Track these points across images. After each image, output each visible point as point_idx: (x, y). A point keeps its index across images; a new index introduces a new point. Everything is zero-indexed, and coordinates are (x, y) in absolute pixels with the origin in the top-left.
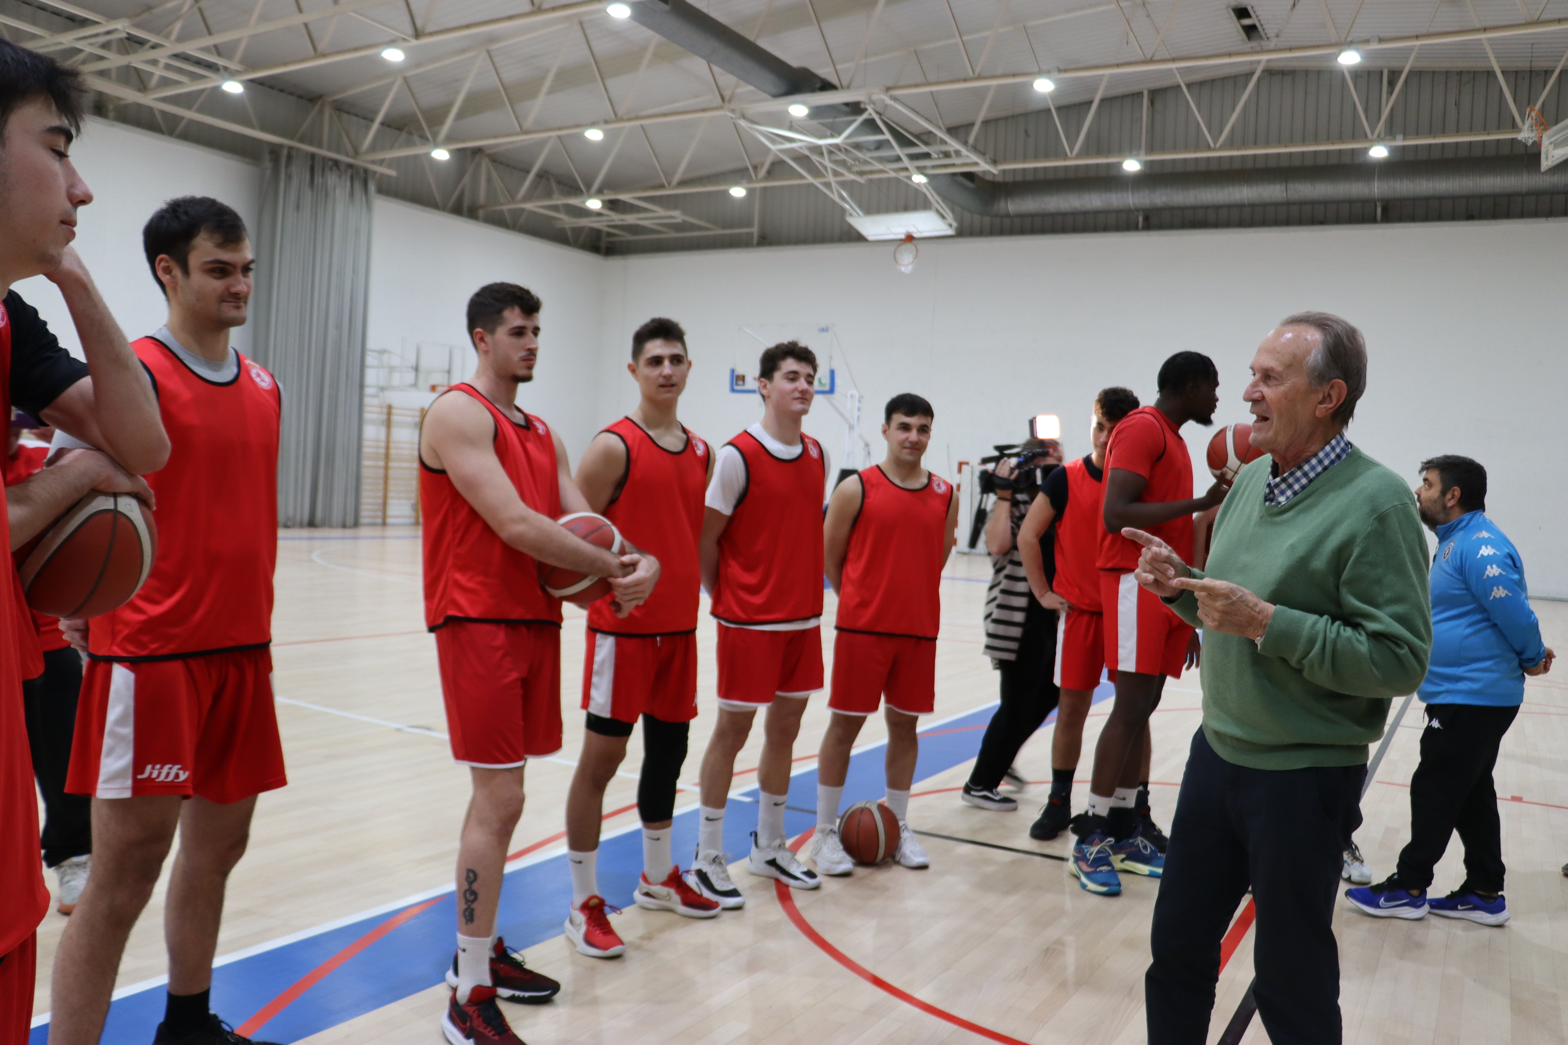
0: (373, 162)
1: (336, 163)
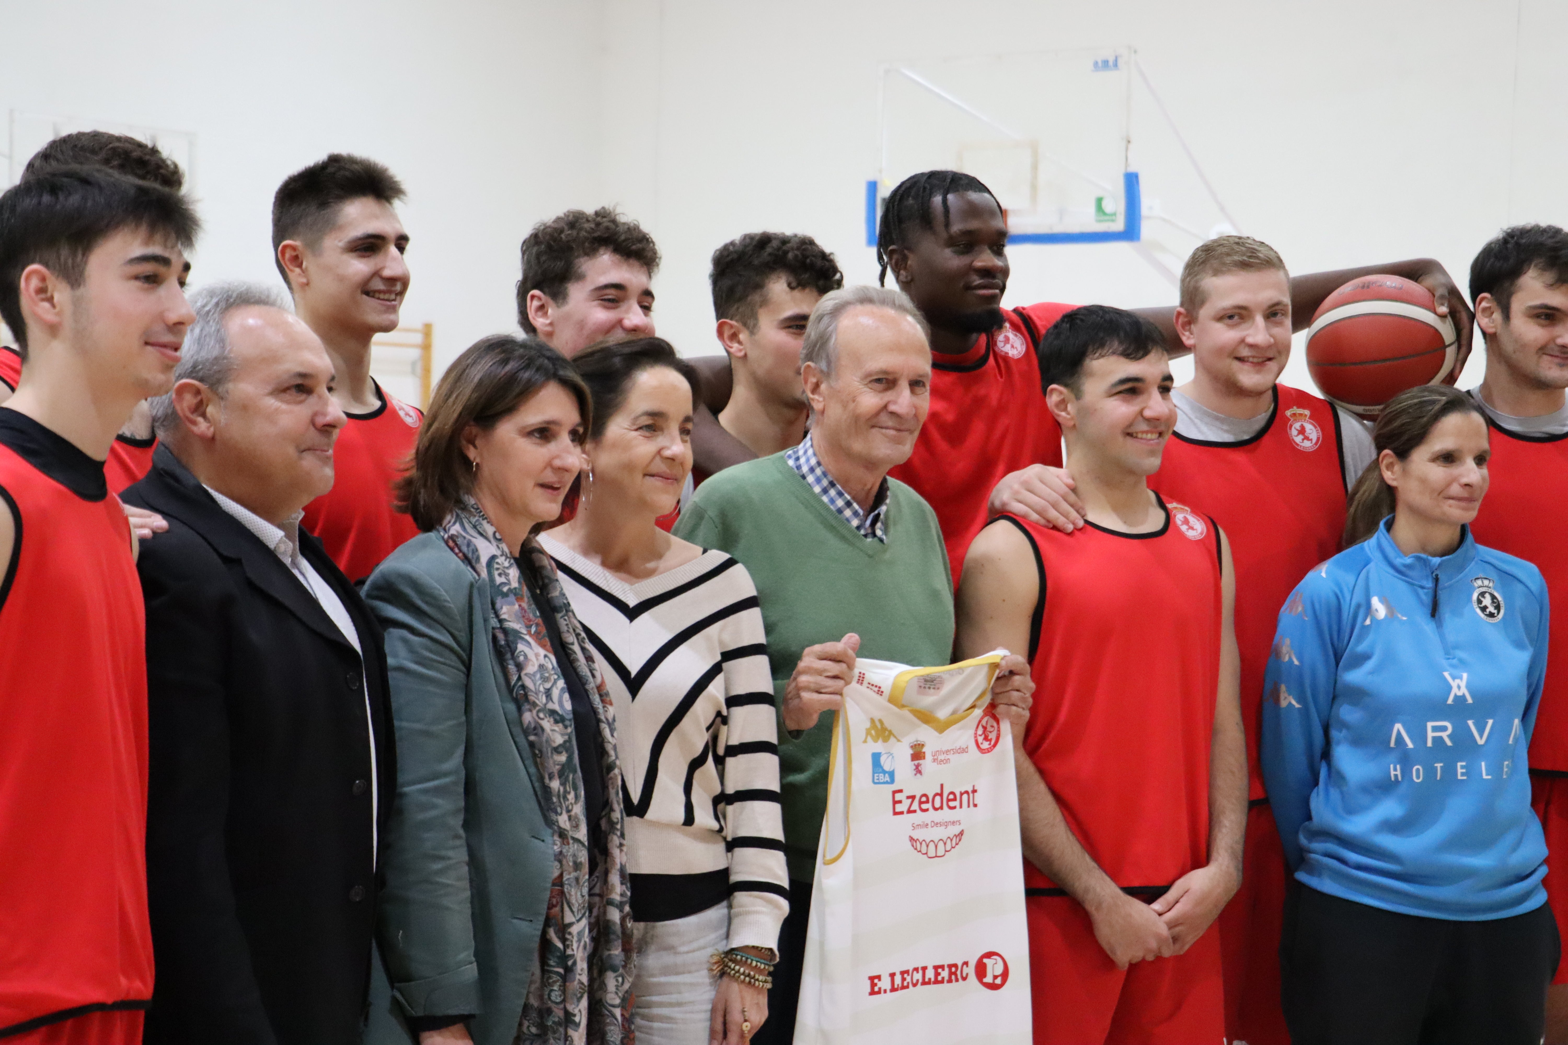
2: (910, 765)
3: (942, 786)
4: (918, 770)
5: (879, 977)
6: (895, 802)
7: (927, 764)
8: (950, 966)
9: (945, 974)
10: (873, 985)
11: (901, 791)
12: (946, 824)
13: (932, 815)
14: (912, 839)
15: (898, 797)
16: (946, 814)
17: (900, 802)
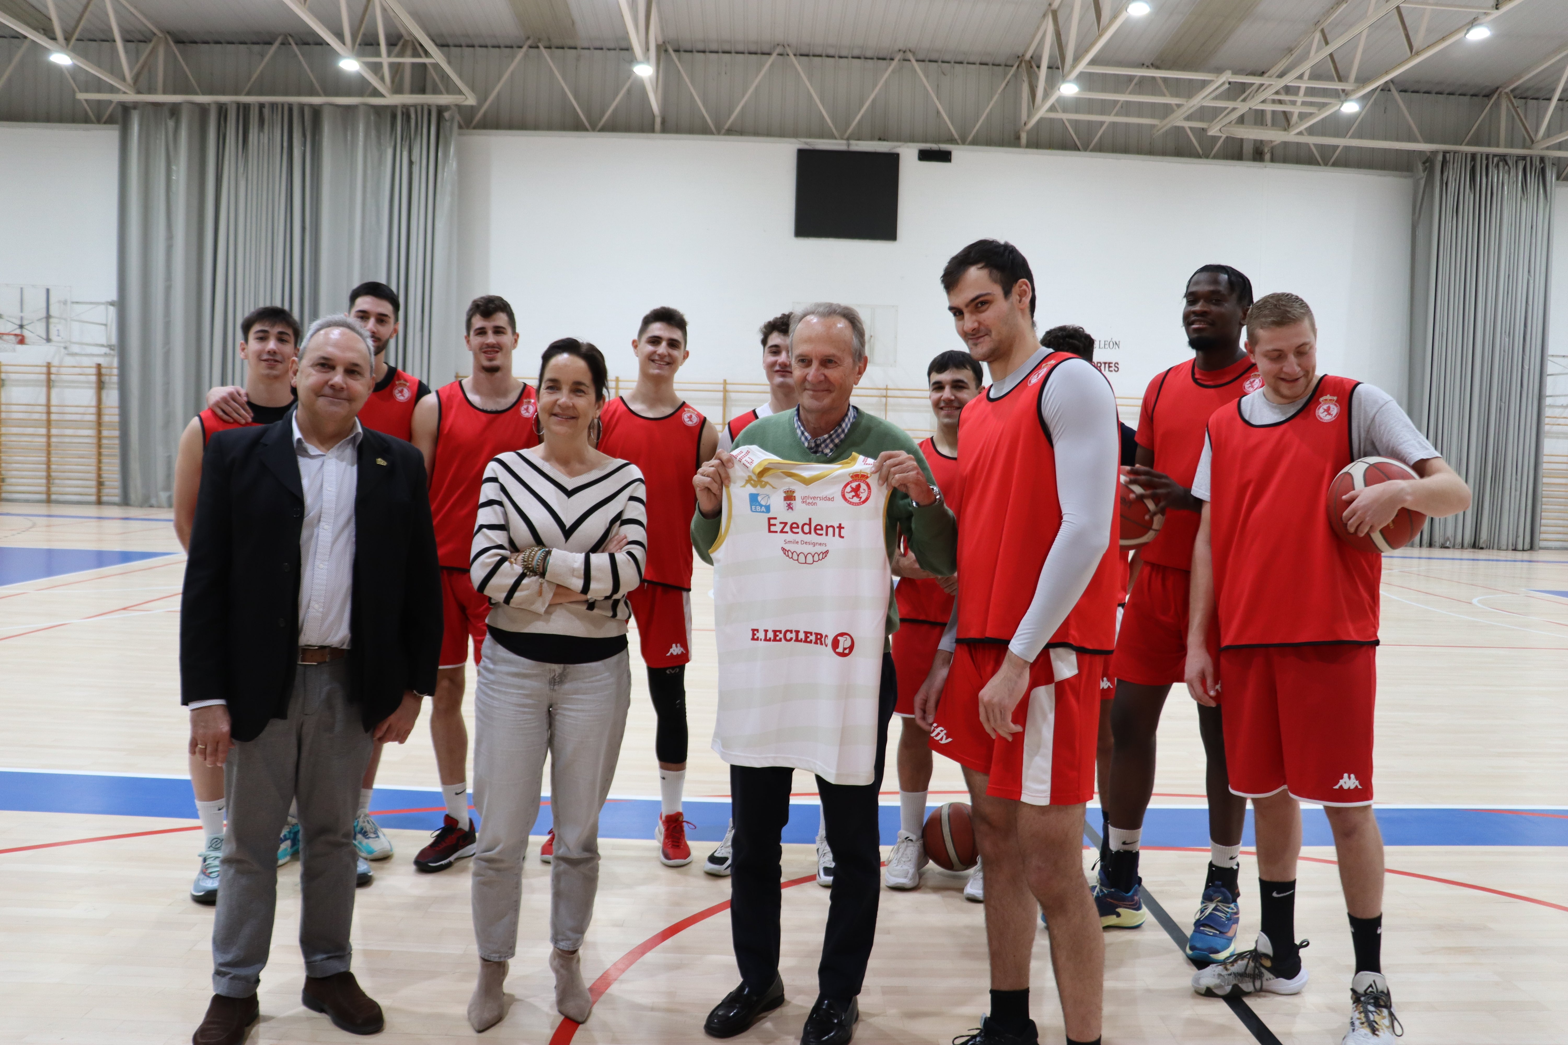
0: (1548, 148)
1: (1503, 158)
2: (783, 504)
3: (810, 519)
4: (790, 507)
5: (757, 630)
6: (770, 525)
7: (797, 504)
8: (817, 634)
9: (813, 638)
10: (754, 635)
11: (775, 518)
12: (814, 544)
13: (801, 536)
14: (783, 549)
15: (772, 522)
16: (813, 537)
17: (775, 525)
